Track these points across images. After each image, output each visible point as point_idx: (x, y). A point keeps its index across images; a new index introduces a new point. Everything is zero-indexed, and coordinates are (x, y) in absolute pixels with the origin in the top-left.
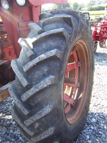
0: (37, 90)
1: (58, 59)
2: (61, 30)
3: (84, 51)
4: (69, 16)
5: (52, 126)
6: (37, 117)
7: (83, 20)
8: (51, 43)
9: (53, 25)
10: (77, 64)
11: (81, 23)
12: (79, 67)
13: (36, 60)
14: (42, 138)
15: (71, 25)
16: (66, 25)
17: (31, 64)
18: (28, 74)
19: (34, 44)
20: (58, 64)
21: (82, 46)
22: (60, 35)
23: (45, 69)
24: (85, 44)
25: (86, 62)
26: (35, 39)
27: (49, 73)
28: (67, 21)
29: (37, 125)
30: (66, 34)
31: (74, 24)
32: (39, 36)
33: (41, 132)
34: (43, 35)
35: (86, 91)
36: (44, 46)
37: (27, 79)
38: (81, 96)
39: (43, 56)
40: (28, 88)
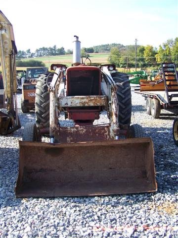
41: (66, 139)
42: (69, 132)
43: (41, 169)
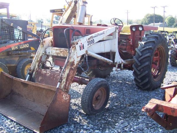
0: (144, 57)
1: (152, 49)
2: (154, 40)
3: (163, 52)
4: (157, 36)
5: (147, 70)
6: (143, 66)
7: (164, 38)
8: (150, 44)
9: (151, 39)
10: (159, 58)
11: (162, 39)
12: (160, 60)
13: (145, 48)
14: (143, 75)
15: (158, 39)
16: (156, 39)
17: (143, 49)
18: (142, 52)
19: (145, 43)
20: (151, 51)
21: (162, 49)
22: (153, 42)
23: (148, 51)
24: (163, 48)
25: (163, 58)
26: (145, 42)
27: (148, 53)
28: (156, 38)
29: (142, 70)
30: (155, 42)
31: (159, 39)
32: (147, 41)
33: (143, 73)
34: (148, 41)
35: (162, 72)
36: (148, 44)
37: (141, 53)
38: (159, 74)
39: (148, 47)
40: (141, 56)
41: (39, 78)
42: (42, 73)
43: (18, 94)
